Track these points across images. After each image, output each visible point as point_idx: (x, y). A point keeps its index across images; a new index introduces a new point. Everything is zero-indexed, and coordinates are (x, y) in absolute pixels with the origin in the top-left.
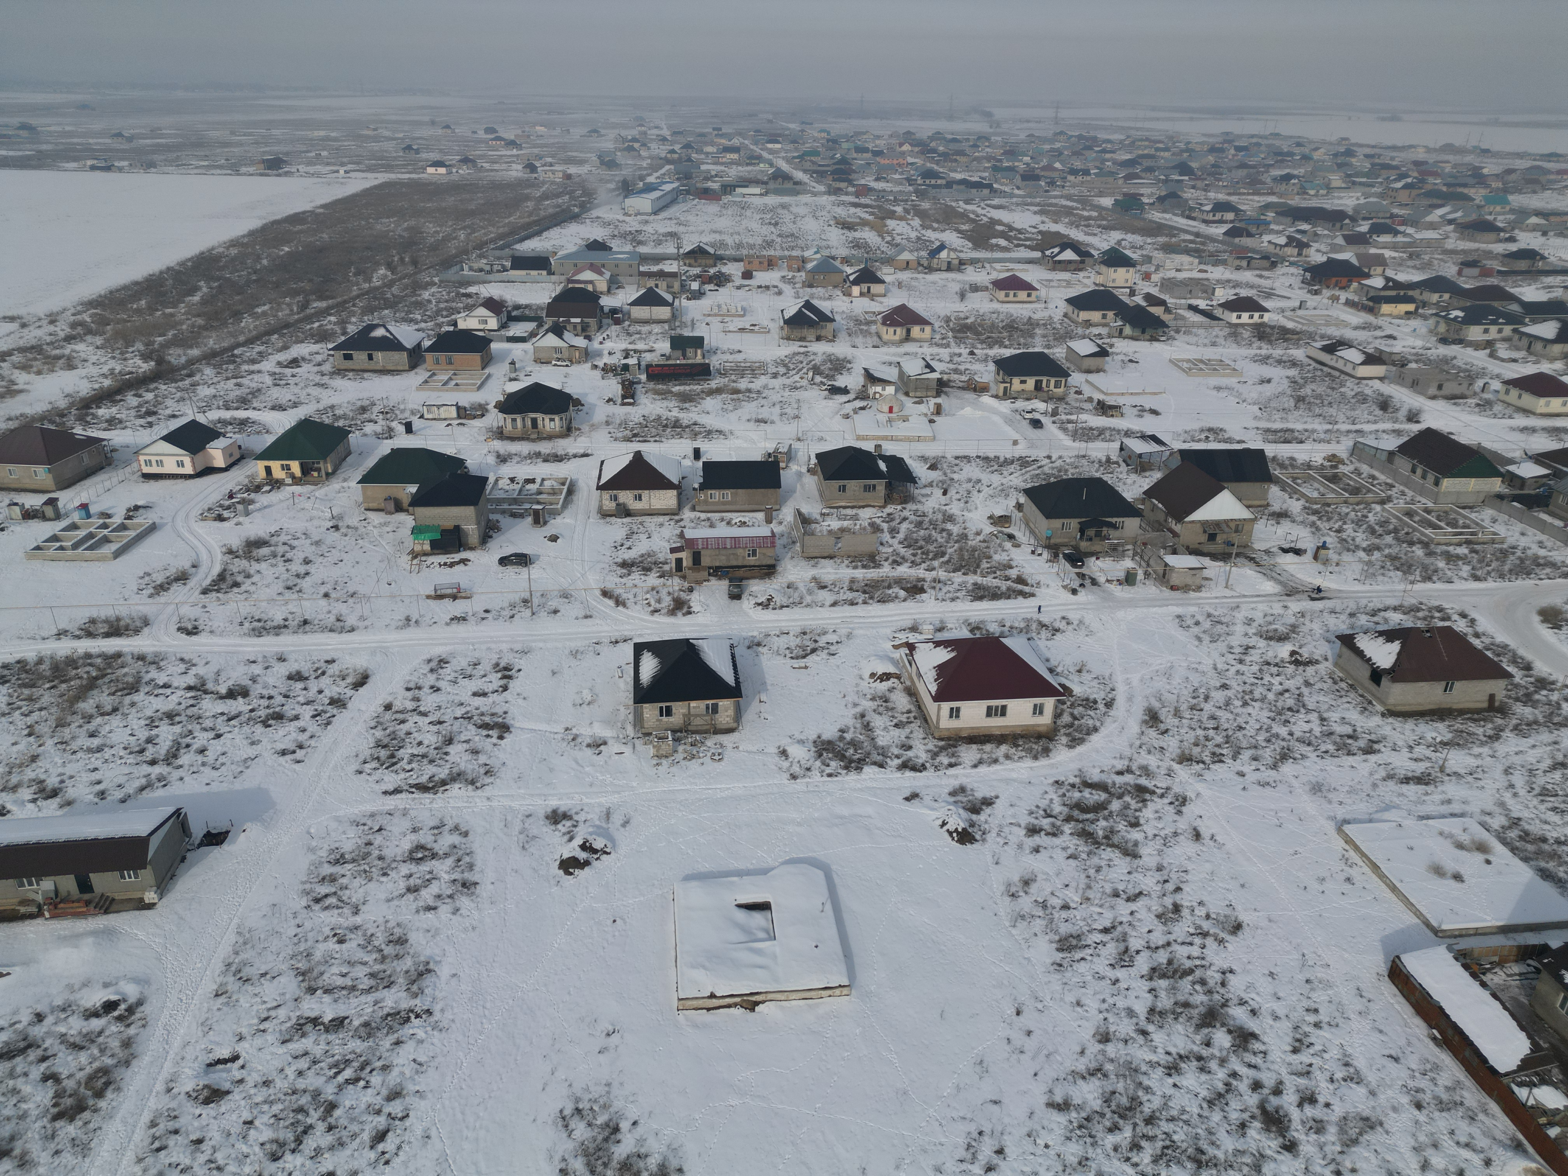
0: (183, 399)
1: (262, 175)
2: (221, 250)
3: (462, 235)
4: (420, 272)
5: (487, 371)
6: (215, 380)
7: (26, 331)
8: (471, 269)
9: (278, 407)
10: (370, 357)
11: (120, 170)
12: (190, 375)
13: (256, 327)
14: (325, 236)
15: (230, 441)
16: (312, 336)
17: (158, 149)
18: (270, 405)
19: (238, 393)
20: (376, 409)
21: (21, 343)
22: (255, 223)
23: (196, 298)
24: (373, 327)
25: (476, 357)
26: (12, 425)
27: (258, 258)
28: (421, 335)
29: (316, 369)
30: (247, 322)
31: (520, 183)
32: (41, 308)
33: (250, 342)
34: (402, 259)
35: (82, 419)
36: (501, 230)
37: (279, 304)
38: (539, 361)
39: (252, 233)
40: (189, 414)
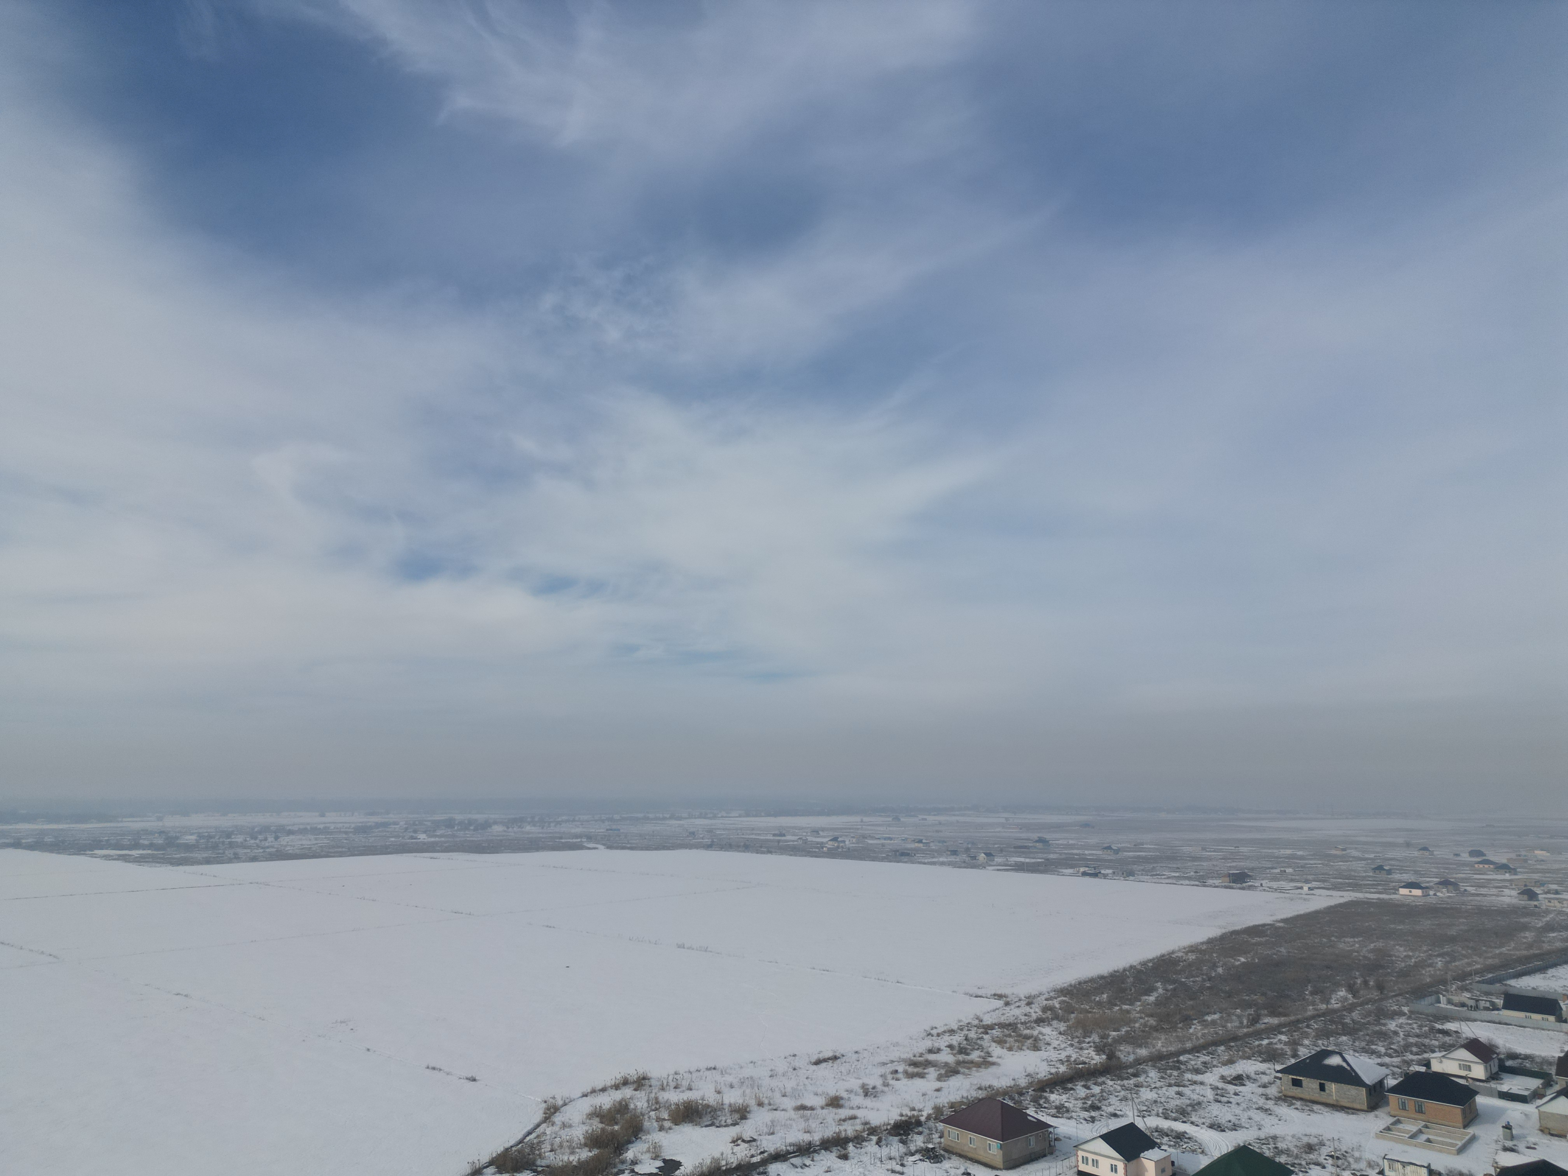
0: (1125, 1099)
1: (1226, 887)
2: (1180, 954)
3: (1439, 963)
4: (1387, 998)
5: (1471, 1131)
6: (1158, 1084)
7: (1007, 1008)
8: (1450, 1002)
9: (1216, 1126)
10: (1322, 1088)
11: (1105, 876)
12: (1136, 1075)
13: (1204, 1035)
14: (1282, 949)
15: (1165, 1154)
16: (1260, 1053)
17: (1138, 860)
18: (1208, 1122)
19: (1178, 1102)
20: (1325, 1151)
21: (1002, 1019)
22: (1213, 931)
23: (1152, 998)
24: (1327, 1054)
25: (1456, 1110)
26: (981, 1094)
27: (1214, 966)
28: (1384, 1071)
29: (1261, 1090)
30: (1196, 1028)
31: (1514, 910)
32: (1023, 990)
33: (1195, 1050)
34: (1366, 983)
35: (1035, 1100)
36: (1490, 962)
37: (1229, 1015)
38: (1545, 1131)
39: (1210, 941)
40: (1129, 1116)
